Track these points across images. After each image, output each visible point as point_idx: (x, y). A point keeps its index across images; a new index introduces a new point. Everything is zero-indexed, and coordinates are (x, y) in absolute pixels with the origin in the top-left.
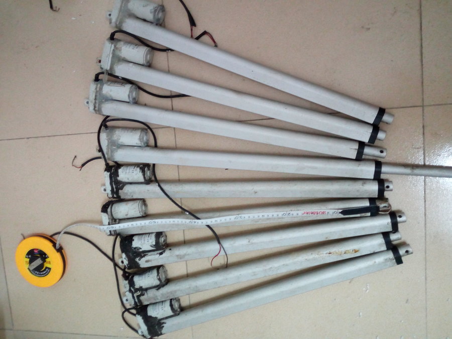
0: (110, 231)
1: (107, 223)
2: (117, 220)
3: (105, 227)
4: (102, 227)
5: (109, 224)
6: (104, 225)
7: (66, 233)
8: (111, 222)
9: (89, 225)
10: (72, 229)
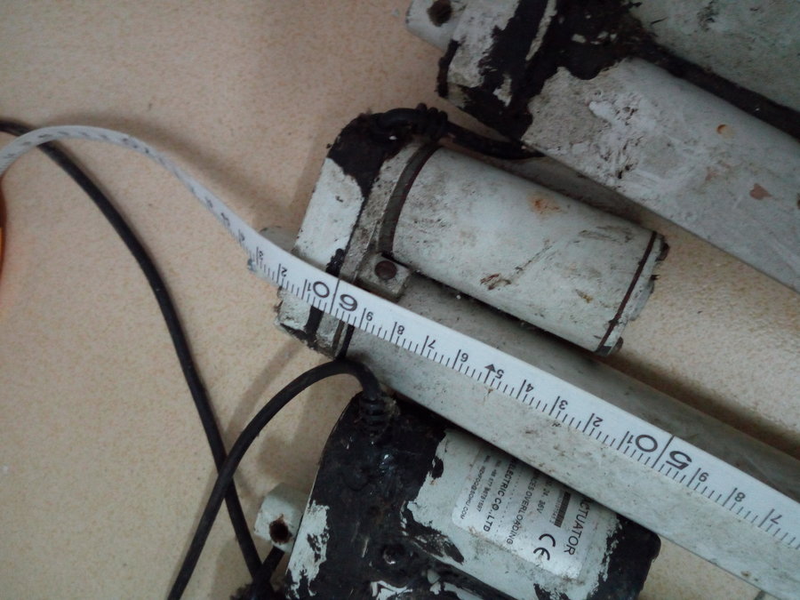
0: (316, 315)
1: (326, 256)
2: (402, 274)
3: (300, 273)
4: (276, 256)
5: (333, 268)
6: (295, 252)
7: (54, 150)
8: (356, 255)
9: (201, 187)
10: (95, 150)
